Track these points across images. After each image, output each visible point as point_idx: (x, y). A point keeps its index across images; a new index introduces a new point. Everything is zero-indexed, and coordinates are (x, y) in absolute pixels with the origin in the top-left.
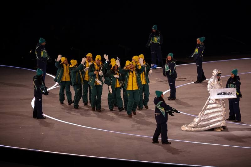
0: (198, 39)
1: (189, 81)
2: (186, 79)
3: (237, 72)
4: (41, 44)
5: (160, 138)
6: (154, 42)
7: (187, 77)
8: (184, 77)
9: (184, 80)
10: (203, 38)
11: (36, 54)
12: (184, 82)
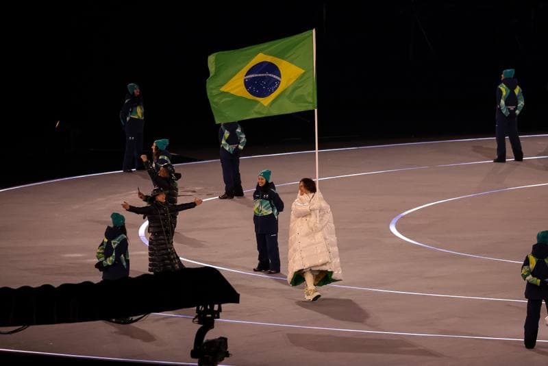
6: (137, 117)
9: (190, 193)
12: (190, 198)
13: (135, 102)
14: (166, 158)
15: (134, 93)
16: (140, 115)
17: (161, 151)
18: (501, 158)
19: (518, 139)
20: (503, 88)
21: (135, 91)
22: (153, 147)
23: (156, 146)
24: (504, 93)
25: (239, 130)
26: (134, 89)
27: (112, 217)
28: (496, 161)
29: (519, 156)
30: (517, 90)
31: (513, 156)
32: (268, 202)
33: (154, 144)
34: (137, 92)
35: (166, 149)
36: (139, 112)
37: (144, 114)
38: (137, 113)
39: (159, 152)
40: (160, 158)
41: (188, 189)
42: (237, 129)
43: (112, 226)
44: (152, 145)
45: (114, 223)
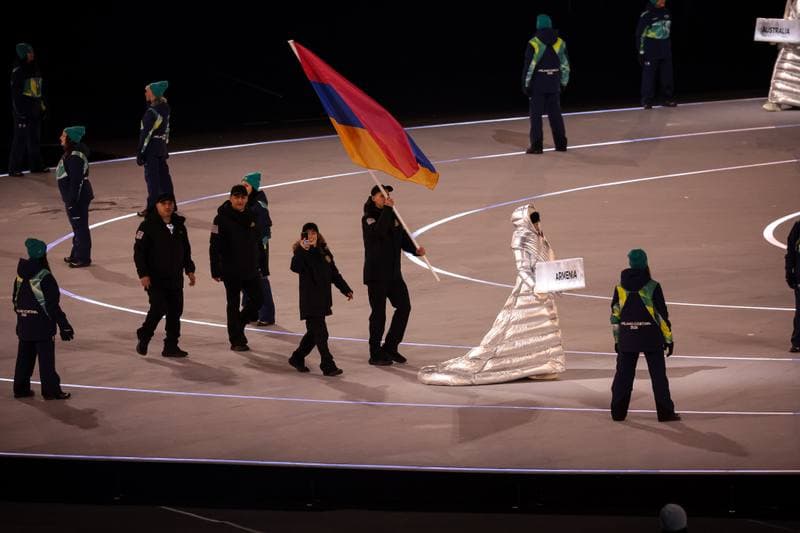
0: (147, 87)
1: (123, 210)
2: (113, 203)
3: (259, 179)
5: (35, 382)
6: (30, 94)
7: (115, 199)
8: (108, 199)
9: (108, 206)
10: (162, 84)
12: (108, 213)
14: (81, 155)
15: (26, 58)
16: (35, 92)
17: (73, 143)
18: (536, 148)
19: (561, 118)
20: (535, 43)
21: (29, 55)
22: (63, 139)
23: (67, 137)
24: (537, 51)
26: (26, 51)
27: (26, 243)
28: (530, 152)
29: (561, 144)
30: (558, 46)
31: (554, 145)
33: (64, 133)
34: (30, 56)
35: (83, 140)
36: (34, 87)
37: (43, 89)
38: (30, 88)
39: (71, 145)
40: (74, 153)
41: (105, 200)
43: (27, 257)
44: (61, 134)
45: (29, 253)
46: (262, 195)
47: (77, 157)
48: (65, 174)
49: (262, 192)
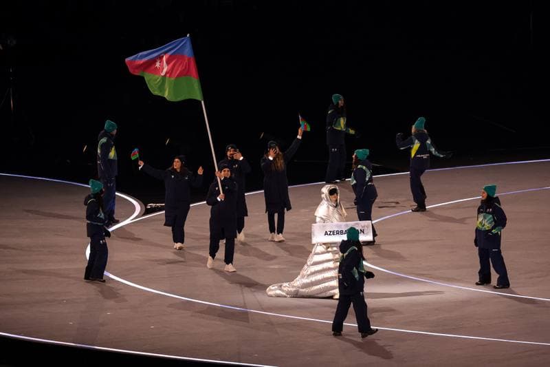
1: (404, 208)
2: (397, 203)
4: (109, 133)
6: (339, 129)
7: (398, 200)
8: (395, 200)
9: (393, 204)
11: (99, 151)
12: (394, 210)
13: (339, 112)
14: (364, 168)
15: (338, 103)
16: (342, 126)
17: (360, 160)
21: (340, 102)
23: (356, 156)
25: (429, 142)
26: (338, 99)
32: (491, 216)
33: (355, 153)
34: (341, 103)
35: (367, 158)
36: (342, 123)
38: (340, 124)
40: (359, 166)
41: (390, 200)
42: (427, 140)
44: (353, 154)
46: (497, 199)
47: (362, 168)
48: (355, 182)
49: (497, 197)
